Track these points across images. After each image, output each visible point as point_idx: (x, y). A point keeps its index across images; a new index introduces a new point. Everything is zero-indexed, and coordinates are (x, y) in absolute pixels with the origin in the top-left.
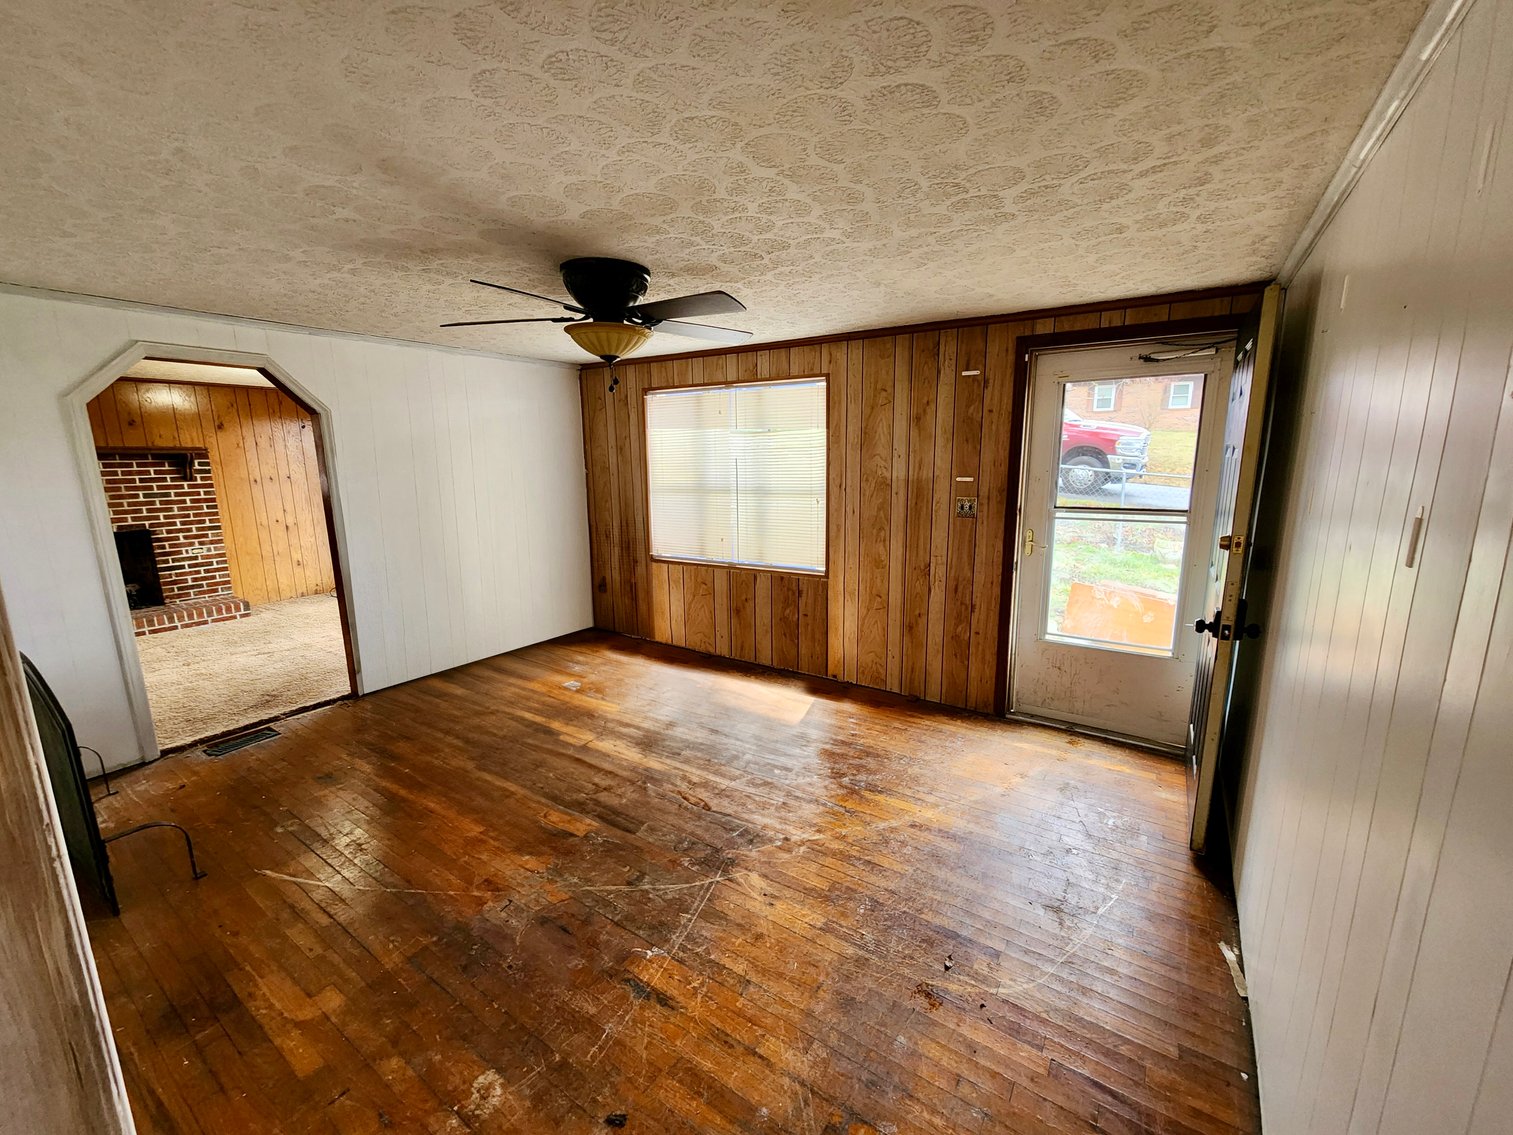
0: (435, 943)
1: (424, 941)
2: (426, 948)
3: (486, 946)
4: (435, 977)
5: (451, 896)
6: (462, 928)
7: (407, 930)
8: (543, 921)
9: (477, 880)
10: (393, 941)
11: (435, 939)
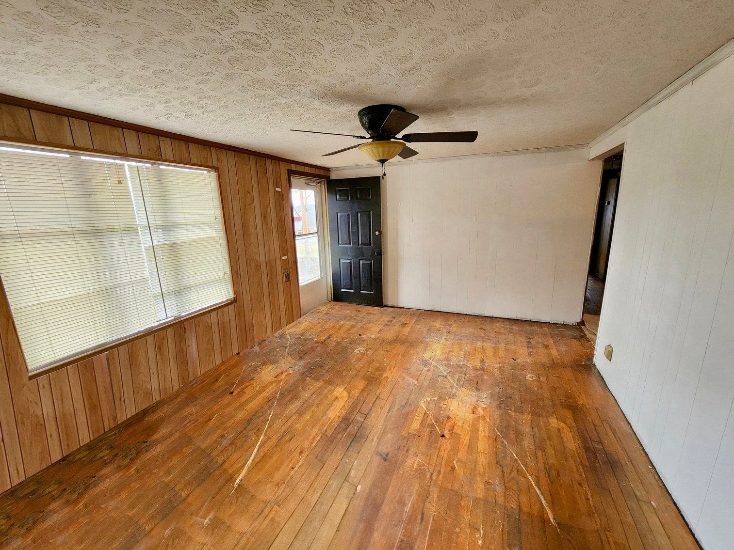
0: (511, 410)
1: (513, 414)
2: (515, 411)
3: (499, 397)
4: (520, 403)
5: (490, 419)
6: (499, 407)
7: (514, 421)
8: (478, 389)
9: (475, 416)
10: (522, 422)
11: (509, 411)
